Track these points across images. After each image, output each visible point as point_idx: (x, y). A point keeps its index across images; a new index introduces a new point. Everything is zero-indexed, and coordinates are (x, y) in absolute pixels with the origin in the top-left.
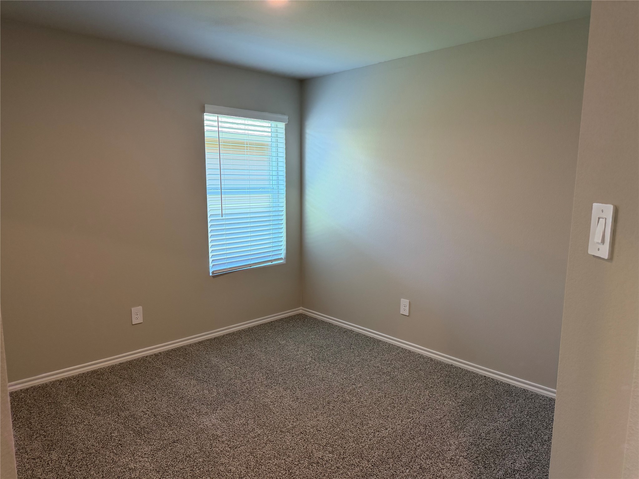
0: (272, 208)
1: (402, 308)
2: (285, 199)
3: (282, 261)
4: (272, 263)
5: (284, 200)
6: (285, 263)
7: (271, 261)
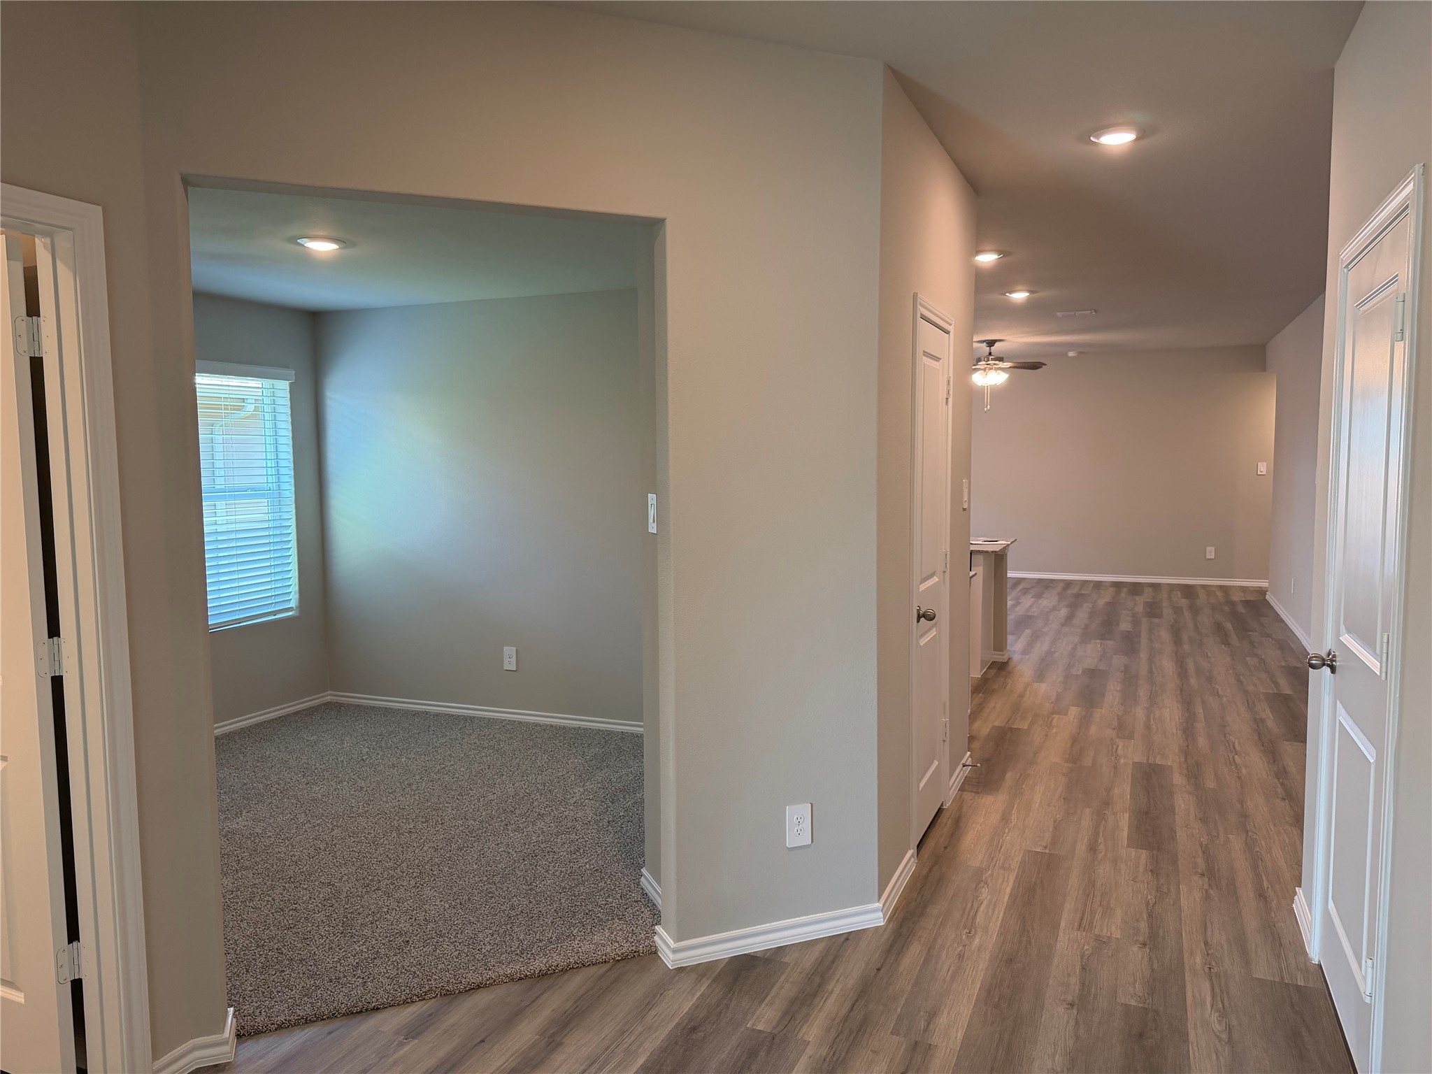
0: (272, 522)
1: (506, 660)
2: (294, 506)
3: (290, 613)
4: (276, 617)
5: (293, 508)
6: (298, 615)
7: (274, 613)
